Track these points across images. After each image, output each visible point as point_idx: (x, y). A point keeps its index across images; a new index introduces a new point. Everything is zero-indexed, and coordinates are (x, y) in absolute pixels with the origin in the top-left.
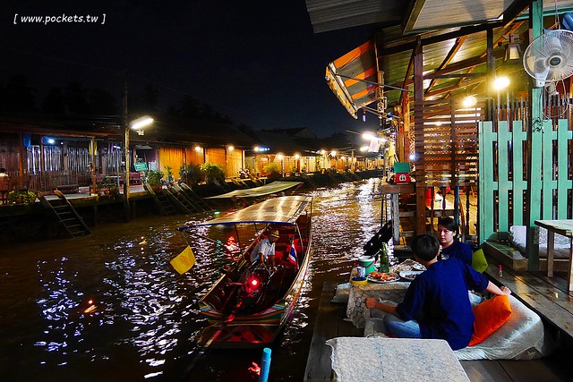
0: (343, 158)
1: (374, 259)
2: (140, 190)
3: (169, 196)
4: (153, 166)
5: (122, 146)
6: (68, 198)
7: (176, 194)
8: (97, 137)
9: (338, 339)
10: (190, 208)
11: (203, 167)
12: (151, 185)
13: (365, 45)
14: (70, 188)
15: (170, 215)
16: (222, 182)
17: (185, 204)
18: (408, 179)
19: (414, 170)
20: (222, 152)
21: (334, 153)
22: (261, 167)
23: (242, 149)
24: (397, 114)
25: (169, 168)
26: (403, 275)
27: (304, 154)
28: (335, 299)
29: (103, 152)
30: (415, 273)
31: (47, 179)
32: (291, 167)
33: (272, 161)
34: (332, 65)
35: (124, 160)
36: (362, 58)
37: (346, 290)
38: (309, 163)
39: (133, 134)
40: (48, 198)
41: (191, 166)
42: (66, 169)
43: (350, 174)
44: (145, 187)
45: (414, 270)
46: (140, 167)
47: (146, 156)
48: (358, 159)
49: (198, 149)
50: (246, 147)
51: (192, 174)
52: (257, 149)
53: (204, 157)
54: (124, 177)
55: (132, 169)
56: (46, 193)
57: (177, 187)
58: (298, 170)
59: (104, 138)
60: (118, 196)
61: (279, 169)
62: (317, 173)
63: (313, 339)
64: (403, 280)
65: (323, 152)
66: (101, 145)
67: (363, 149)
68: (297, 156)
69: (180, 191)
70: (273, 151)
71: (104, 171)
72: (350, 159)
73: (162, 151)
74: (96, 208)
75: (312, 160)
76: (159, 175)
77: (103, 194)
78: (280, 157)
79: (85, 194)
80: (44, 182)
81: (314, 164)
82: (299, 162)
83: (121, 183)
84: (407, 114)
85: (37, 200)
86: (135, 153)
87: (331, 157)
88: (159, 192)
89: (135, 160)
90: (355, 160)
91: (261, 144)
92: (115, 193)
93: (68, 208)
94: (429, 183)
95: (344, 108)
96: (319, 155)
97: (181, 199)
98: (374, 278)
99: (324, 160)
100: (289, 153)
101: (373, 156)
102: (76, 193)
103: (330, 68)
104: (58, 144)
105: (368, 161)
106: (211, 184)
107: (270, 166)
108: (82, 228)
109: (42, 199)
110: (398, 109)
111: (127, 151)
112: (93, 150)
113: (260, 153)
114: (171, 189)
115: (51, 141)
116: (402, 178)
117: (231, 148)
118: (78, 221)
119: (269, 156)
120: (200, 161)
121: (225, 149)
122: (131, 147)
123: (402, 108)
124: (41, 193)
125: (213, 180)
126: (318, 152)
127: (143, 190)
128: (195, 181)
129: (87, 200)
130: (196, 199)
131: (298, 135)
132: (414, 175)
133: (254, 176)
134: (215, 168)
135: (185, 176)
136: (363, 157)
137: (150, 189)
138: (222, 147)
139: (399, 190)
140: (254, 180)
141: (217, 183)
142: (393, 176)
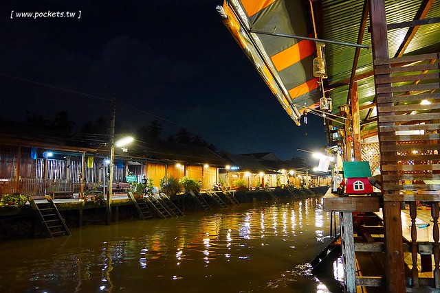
0: (299, 176)
2: (123, 198)
3: (148, 203)
6: (55, 202)
7: (154, 202)
10: (166, 214)
11: (182, 180)
14: (67, 194)
15: (146, 219)
16: (197, 194)
17: (162, 210)
18: (368, 188)
20: (200, 169)
21: (292, 172)
22: (232, 182)
23: (216, 167)
24: (344, 114)
27: (268, 172)
29: (100, 165)
31: (47, 186)
32: (256, 182)
33: (241, 178)
40: (36, 202)
41: (171, 179)
42: (68, 178)
43: (305, 189)
44: (129, 197)
46: (130, 178)
47: (136, 170)
48: (312, 177)
49: (179, 166)
50: (219, 165)
51: (172, 186)
52: (228, 167)
53: (183, 173)
56: (38, 197)
57: (157, 197)
58: (262, 186)
59: (93, 153)
60: (102, 202)
61: (246, 184)
62: (278, 188)
65: (283, 171)
67: (315, 170)
68: (261, 174)
69: (159, 200)
70: (242, 170)
72: (305, 177)
73: (149, 167)
74: (81, 212)
75: (274, 177)
77: (89, 200)
78: (247, 174)
79: (77, 199)
80: (43, 188)
81: (276, 181)
82: (263, 179)
85: (28, 203)
86: (127, 168)
87: (290, 176)
88: (140, 200)
89: (127, 173)
90: (309, 177)
91: (232, 164)
92: (100, 199)
93: (52, 211)
96: (280, 173)
97: (158, 206)
99: (284, 177)
100: (255, 171)
101: (323, 175)
102: (70, 198)
104: (54, 157)
105: (320, 179)
106: (188, 195)
107: (239, 181)
108: (63, 229)
109: (32, 202)
111: (112, 164)
113: (231, 171)
114: (151, 198)
115: (50, 154)
116: (359, 185)
117: (206, 166)
118: (60, 222)
119: (239, 173)
120: (181, 175)
121: (202, 166)
123: (350, 108)
124: (31, 198)
125: (189, 191)
126: (279, 171)
127: (127, 198)
128: (174, 192)
129: (75, 204)
130: (172, 207)
131: (264, 158)
132: (379, 181)
133: (224, 189)
134: (191, 181)
135: (164, 188)
136: (315, 176)
137: (133, 197)
138: (199, 165)
139: (353, 207)
140: (225, 192)
141: (193, 194)
142: (342, 184)
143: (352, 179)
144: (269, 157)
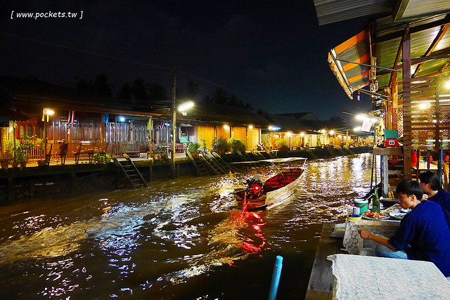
0: (340, 136)
1: (367, 201)
2: (182, 156)
3: (203, 161)
4: (193, 139)
5: (171, 123)
6: (132, 160)
7: (209, 160)
8: (153, 117)
9: (337, 255)
10: (219, 171)
11: (230, 141)
12: (191, 153)
13: (361, 34)
14: (134, 154)
15: (204, 175)
16: (243, 153)
17: (216, 168)
18: (397, 143)
19: (402, 136)
20: (244, 129)
21: (332, 132)
22: (274, 142)
23: (259, 128)
24: (387, 94)
25: (204, 141)
26: (392, 214)
27: (309, 133)
28: (333, 234)
29: (158, 128)
30: (402, 214)
31: (119, 147)
32: (297, 142)
33: (282, 138)
34: (333, 51)
35: (172, 133)
36: (358, 46)
37: (343, 228)
38: (311, 140)
39: (179, 115)
40: (119, 160)
41: (220, 140)
42: (132, 139)
43: (345, 149)
44: (187, 155)
45: (402, 212)
46: (183, 139)
47: (188, 131)
48: (352, 138)
49: (226, 127)
50: (262, 126)
51: (221, 146)
52: (270, 128)
53: (230, 133)
54: (172, 146)
55: (178, 141)
56: (118, 156)
57: (210, 155)
58: (303, 145)
59: (159, 117)
60: (167, 160)
61: (287, 144)
62: (318, 148)
63: (315, 261)
64: (392, 218)
65: (323, 131)
66: (157, 123)
67: (356, 129)
68: (302, 134)
69: (212, 158)
70: (283, 130)
71: (158, 141)
72: (345, 137)
73: (199, 128)
74: (151, 168)
75: (314, 137)
76: (197, 146)
77: (157, 158)
78: (289, 134)
79: (144, 158)
80: (116, 149)
81: (316, 141)
82: (303, 139)
83: (170, 151)
84: (396, 95)
85: (112, 161)
86: (180, 129)
87: (329, 136)
88: (197, 158)
89: (180, 134)
90: (349, 138)
91: (275, 124)
92: (165, 158)
93: (132, 167)
94: (415, 146)
95: (342, 88)
96: (320, 133)
97: (212, 164)
98: (367, 216)
99: (324, 137)
100: (296, 131)
101: (364, 135)
102: (138, 157)
103: (331, 53)
104: (127, 122)
105: (360, 139)
106: (235, 154)
107: (281, 141)
108: (141, 182)
109: (115, 159)
110: (388, 90)
111: (175, 127)
112: (150, 126)
113: (273, 131)
114: (205, 157)
115: (122, 119)
116: (392, 142)
117: (251, 127)
118: (139, 177)
119: (280, 133)
120: (227, 136)
121: (247, 127)
122: (178, 125)
123: (391, 89)
124: (114, 156)
125: (236, 150)
126: (319, 131)
127: (185, 156)
128: (223, 151)
129: (146, 162)
130: (224, 165)
131: (303, 118)
132: (402, 140)
133: (268, 148)
134: (238, 141)
135: (216, 147)
136: (355, 136)
137: (190, 156)
138: (244, 126)
139: (388, 153)
140: (268, 152)
141: (240, 153)
142: (383, 141)
143: (388, 139)
144: (309, 117)
